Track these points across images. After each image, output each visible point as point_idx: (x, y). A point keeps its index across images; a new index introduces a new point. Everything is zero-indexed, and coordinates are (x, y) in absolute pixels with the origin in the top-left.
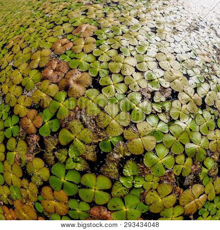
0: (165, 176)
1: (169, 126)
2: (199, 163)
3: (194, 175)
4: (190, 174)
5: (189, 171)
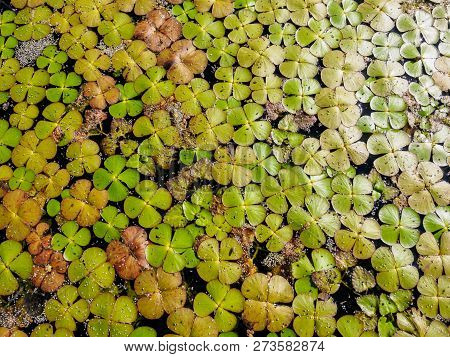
0: (239, 229)
1: (282, 168)
2: (302, 246)
3: (285, 259)
4: (279, 253)
5: (280, 247)
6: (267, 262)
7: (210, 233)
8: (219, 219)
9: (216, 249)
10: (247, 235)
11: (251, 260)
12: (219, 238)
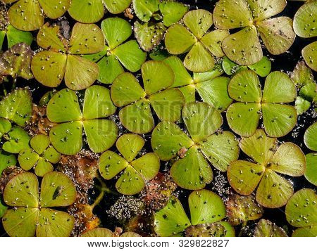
6: (116, 211)
7: (26, 165)
8: (40, 142)
9: (33, 190)
10: (86, 168)
11: (90, 208)
12: (40, 172)
